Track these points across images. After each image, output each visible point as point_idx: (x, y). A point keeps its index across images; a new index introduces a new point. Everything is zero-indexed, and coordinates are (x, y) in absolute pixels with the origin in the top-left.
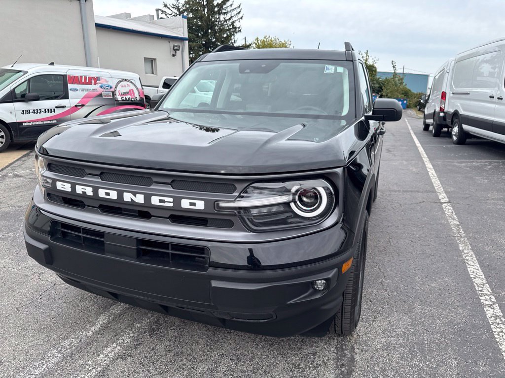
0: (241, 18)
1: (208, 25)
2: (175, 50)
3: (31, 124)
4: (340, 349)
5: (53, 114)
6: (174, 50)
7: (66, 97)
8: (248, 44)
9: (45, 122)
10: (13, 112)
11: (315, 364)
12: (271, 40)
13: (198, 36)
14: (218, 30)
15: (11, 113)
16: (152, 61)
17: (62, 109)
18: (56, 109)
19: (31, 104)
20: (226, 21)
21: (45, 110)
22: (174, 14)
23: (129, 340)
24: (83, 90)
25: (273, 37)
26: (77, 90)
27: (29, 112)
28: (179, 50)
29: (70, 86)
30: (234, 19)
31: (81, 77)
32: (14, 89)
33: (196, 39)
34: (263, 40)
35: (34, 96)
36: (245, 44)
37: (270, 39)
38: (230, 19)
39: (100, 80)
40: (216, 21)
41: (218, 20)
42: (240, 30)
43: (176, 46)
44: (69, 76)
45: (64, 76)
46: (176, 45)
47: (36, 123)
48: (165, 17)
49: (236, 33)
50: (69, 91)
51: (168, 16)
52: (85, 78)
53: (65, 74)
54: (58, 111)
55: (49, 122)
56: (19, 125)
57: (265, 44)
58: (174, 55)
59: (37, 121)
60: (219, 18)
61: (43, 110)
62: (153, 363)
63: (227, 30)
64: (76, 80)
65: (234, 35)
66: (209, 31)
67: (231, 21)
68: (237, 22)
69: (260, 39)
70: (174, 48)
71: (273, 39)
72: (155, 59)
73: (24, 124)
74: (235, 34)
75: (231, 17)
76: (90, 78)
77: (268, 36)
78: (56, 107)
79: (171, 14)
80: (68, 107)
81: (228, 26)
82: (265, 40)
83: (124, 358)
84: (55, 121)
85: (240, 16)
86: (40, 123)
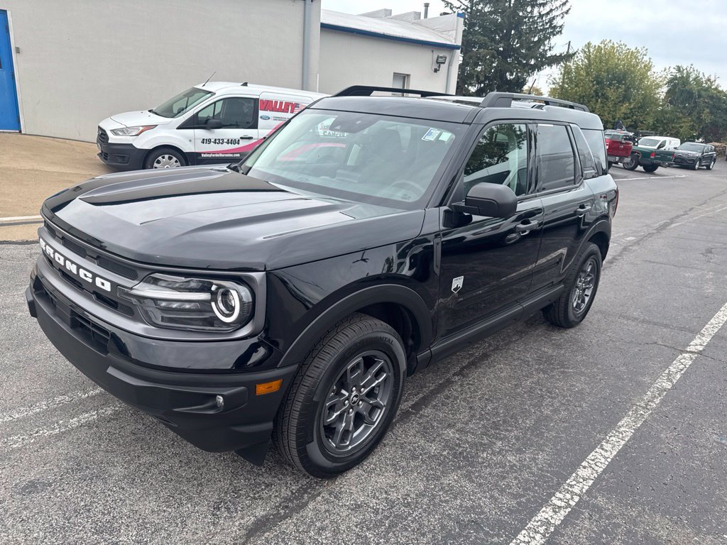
0: (567, 12)
1: (511, 23)
2: (439, 63)
3: (210, 156)
4: (303, 491)
5: (236, 146)
6: (437, 63)
7: (255, 126)
8: (571, 52)
9: (226, 155)
10: (193, 140)
11: (256, 496)
12: (613, 47)
13: (493, 40)
14: (526, 29)
15: (190, 141)
16: (405, 77)
17: (247, 140)
18: (241, 140)
19: (214, 132)
20: (541, 16)
21: (228, 140)
22: (463, 7)
23: (110, 412)
24: (275, 119)
25: (616, 42)
26: (269, 118)
27: (209, 141)
28: (444, 63)
29: (261, 113)
30: (554, 13)
31: (276, 102)
32: (198, 113)
33: (489, 44)
34: (599, 46)
35: (217, 123)
36: (568, 52)
37: (610, 45)
38: (548, 13)
39: (298, 107)
40: (526, 18)
41: (530, 15)
42: (561, 31)
43: (441, 57)
44: (262, 100)
45: (256, 100)
46: (441, 55)
47: (217, 155)
48: (450, 11)
49: (554, 35)
50: (259, 119)
51: (454, 9)
52: (281, 103)
53: (258, 97)
54: (243, 143)
55: (231, 155)
56: (197, 156)
57: (600, 53)
58: (436, 71)
59: (218, 152)
60: (532, 12)
61: (226, 141)
62: (110, 440)
63: (541, 30)
64: (269, 105)
65: (549, 38)
66: (513, 32)
67: (549, 17)
68: (559, 18)
69: (593, 44)
70: (437, 59)
71: (616, 45)
72: (408, 75)
73: (203, 155)
74: (552, 37)
75: (551, 10)
76: (287, 104)
77: (608, 40)
78: (242, 138)
79: (459, 8)
80: (255, 139)
81: (543, 25)
82: (602, 46)
83: (90, 427)
84: (238, 155)
85: (565, 8)
86: (221, 155)
